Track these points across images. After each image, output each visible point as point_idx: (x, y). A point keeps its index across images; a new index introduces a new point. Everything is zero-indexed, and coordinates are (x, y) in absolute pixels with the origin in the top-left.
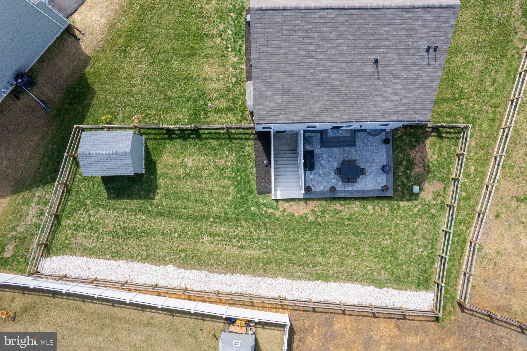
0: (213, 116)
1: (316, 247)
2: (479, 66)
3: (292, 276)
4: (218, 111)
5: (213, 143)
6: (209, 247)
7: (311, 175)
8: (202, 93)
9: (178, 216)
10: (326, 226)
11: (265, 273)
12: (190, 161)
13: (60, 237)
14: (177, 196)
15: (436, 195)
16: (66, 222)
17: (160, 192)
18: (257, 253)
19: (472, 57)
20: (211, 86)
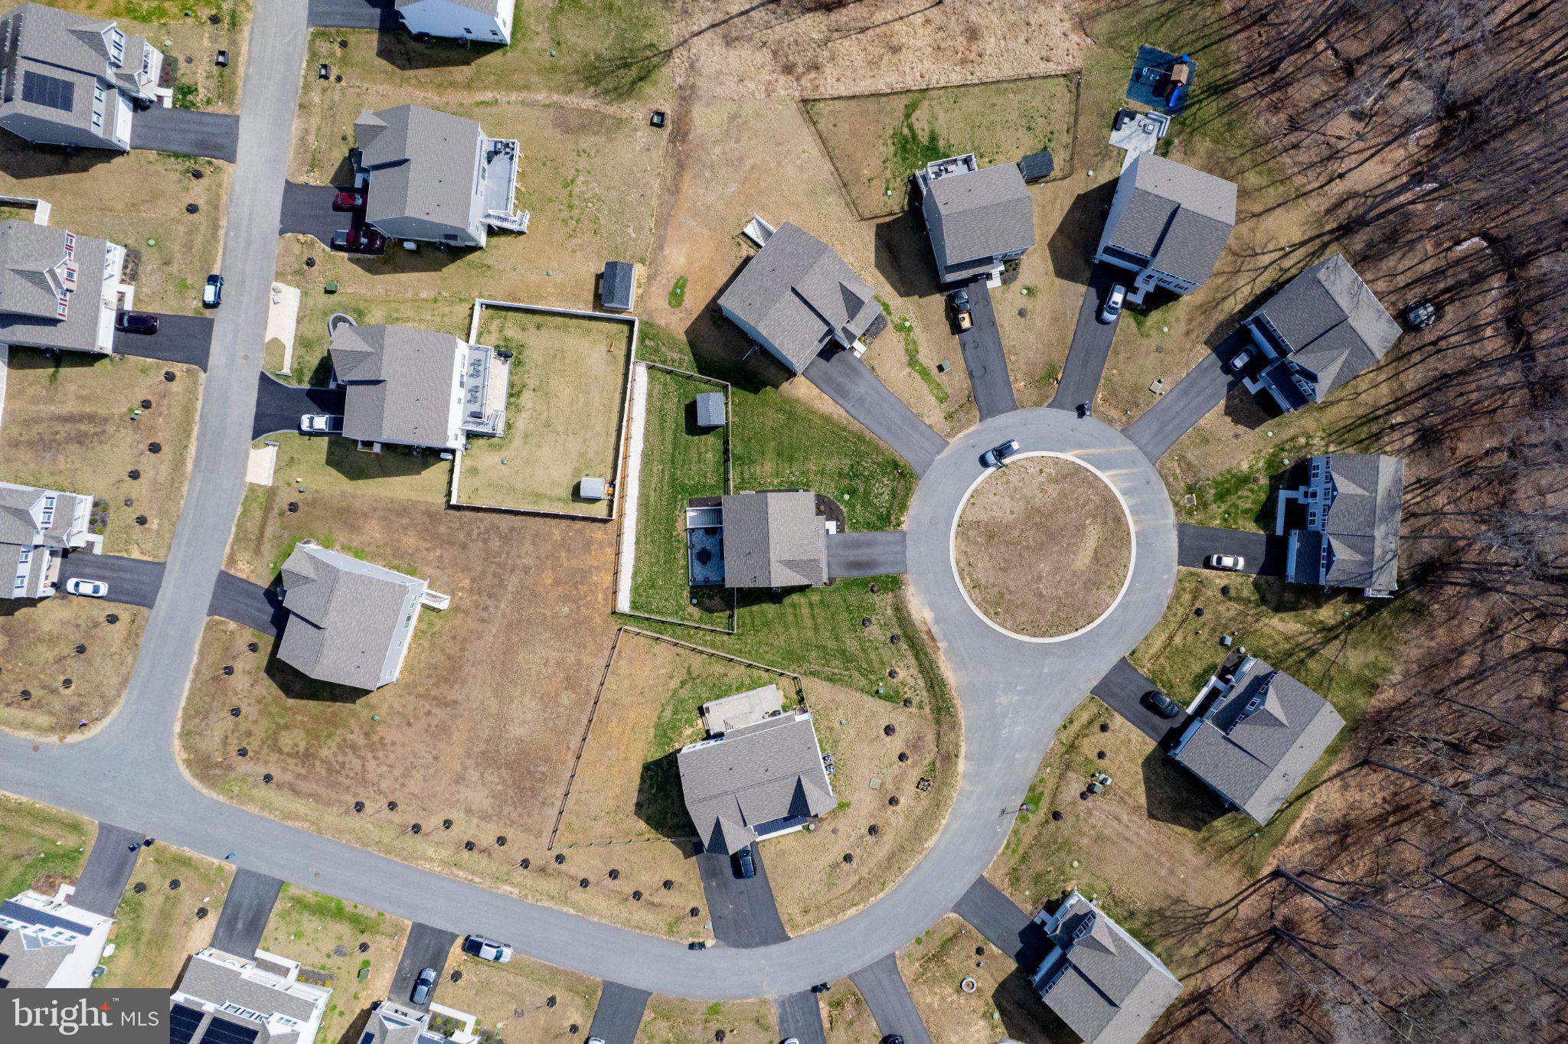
0: (738, 469)
1: (656, 536)
2: (776, 643)
3: (638, 522)
4: (742, 473)
5: (722, 470)
6: (655, 469)
7: (701, 532)
8: (754, 462)
9: (674, 449)
10: (670, 542)
11: (640, 505)
12: (710, 455)
13: (659, 374)
14: (687, 448)
15: (691, 615)
16: (668, 377)
17: (690, 437)
18: (652, 499)
19: (782, 638)
20: (758, 468)
